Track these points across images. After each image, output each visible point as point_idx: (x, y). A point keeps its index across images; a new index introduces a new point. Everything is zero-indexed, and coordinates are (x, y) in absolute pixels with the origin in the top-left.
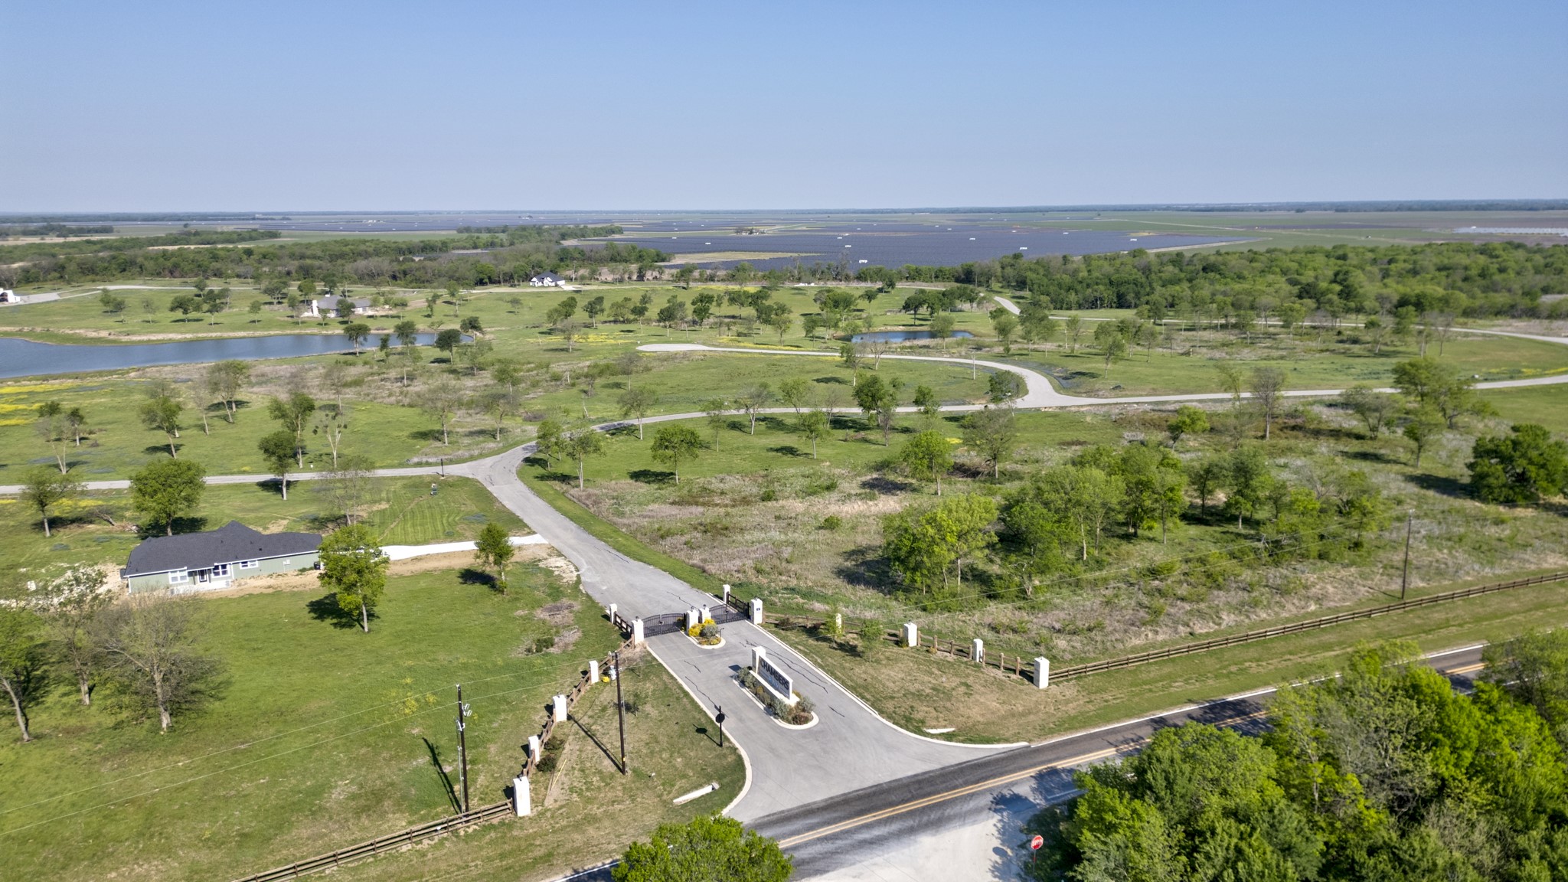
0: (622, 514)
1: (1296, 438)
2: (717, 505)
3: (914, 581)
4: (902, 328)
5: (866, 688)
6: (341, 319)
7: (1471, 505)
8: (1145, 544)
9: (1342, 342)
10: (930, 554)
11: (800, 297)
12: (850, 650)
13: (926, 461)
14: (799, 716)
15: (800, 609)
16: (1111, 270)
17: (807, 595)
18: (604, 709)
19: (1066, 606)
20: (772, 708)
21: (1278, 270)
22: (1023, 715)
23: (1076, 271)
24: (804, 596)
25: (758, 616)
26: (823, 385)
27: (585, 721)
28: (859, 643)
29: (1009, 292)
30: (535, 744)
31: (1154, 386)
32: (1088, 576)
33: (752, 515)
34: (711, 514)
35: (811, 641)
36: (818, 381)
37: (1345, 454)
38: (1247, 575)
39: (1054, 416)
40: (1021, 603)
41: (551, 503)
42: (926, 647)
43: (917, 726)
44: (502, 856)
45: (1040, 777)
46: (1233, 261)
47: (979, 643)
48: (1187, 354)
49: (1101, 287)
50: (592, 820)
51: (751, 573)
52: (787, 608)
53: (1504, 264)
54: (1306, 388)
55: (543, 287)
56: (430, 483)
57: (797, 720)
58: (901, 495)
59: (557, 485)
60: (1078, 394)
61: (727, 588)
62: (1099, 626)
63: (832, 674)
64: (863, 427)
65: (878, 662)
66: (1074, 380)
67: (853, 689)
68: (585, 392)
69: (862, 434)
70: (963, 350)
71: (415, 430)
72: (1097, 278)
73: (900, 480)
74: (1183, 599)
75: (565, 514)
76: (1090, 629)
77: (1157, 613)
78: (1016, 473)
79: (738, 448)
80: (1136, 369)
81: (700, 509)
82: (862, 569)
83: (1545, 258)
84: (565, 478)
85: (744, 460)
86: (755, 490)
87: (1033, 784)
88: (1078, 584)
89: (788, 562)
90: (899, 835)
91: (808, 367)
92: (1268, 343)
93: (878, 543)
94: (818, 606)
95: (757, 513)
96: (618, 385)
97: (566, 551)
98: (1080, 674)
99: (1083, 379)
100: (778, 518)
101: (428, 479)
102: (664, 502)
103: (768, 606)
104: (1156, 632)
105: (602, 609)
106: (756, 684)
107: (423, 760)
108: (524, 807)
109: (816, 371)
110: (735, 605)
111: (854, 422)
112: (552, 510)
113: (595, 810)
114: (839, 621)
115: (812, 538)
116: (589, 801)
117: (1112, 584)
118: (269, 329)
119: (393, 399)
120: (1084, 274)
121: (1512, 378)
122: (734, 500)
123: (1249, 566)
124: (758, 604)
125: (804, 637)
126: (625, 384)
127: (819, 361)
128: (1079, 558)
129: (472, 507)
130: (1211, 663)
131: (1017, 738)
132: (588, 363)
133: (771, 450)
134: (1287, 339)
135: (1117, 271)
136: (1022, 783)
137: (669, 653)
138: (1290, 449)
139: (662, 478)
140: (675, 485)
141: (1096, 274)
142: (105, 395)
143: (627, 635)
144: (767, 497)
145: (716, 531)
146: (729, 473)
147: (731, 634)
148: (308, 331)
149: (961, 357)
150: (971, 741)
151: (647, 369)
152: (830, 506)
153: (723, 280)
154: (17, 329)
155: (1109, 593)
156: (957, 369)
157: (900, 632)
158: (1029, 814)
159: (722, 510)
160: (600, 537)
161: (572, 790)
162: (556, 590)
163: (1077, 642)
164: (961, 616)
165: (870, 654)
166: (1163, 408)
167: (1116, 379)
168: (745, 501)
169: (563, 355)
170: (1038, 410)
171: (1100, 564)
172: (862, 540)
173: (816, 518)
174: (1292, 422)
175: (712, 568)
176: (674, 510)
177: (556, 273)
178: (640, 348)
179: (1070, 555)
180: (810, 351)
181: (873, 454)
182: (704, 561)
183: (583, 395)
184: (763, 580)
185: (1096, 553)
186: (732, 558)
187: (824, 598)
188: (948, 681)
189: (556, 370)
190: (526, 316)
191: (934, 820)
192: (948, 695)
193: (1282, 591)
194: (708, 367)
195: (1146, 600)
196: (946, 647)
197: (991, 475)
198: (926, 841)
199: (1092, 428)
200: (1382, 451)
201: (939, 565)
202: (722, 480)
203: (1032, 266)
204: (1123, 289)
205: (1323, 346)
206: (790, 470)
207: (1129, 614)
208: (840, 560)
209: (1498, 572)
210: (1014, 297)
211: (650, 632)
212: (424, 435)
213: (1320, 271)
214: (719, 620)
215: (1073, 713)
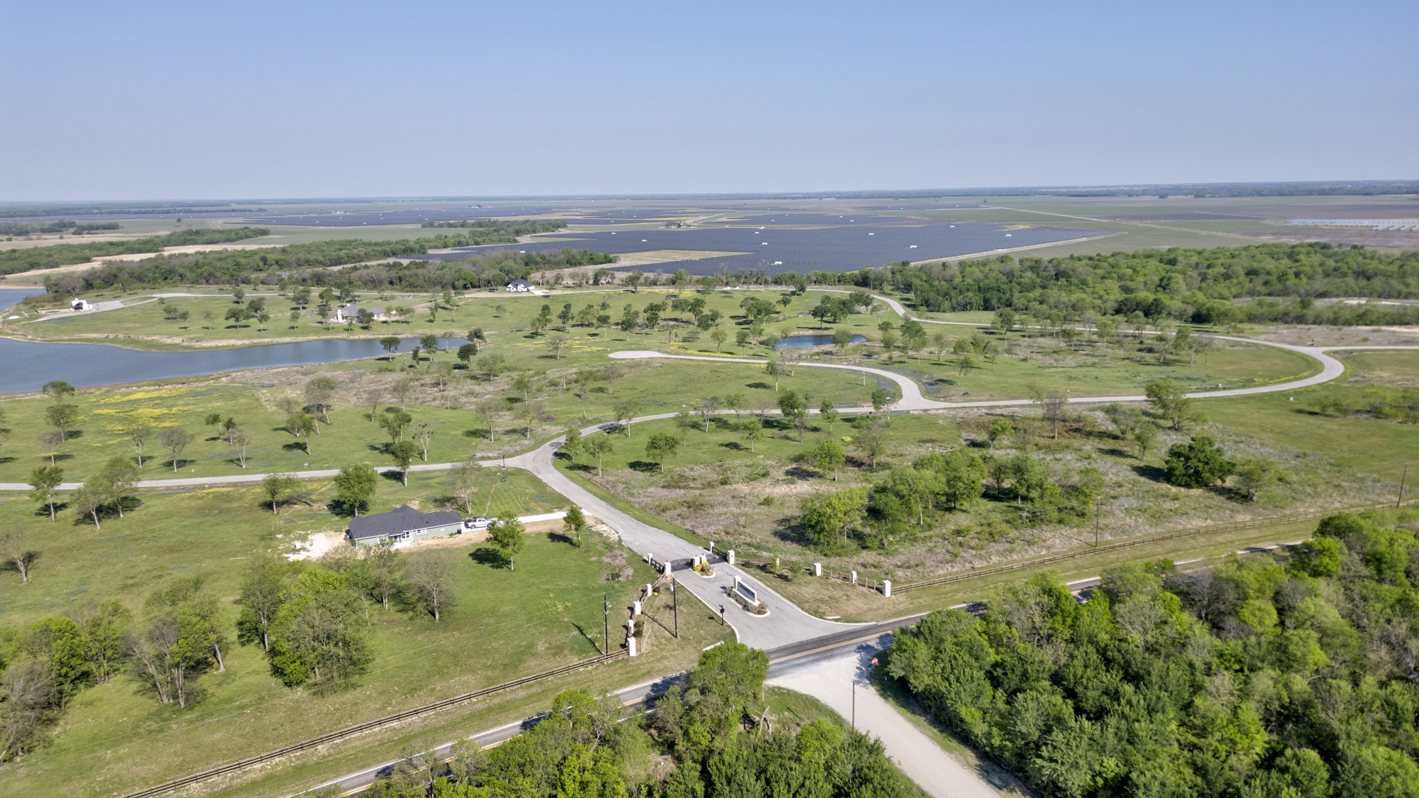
0: (632, 495)
1: (1075, 438)
2: (692, 488)
3: (819, 539)
4: (811, 332)
5: (794, 597)
6: (361, 325)
7: (1164, 487)
8: (960, 514)
9: (1140, 350)
10: (829, 524)
11: (727, 300)
12: (785, 578)
13: (827, 459)
14: (761, 610)
15: (755, 556)
16: (981, 276)
17: (758, 547)
18: (658, 609)
19: (907, 552)
20: (746, 607)
21: (1115, 275)
22: (876, 610)
23: (953, 277)
24: (756, 548)
25: (732, 560)
26: (753, 389)
27: (650, 614)
28: (790, 575)
29: (899, 294)
30: (631, 623)
31: (992, 393)
32: (922, 535)
33: (716, 495)
34: (690, 495)
35: (763, 574)
36: (749, 386)
37: (1101, 451)
38: (1013, 533)
39: (918, 418)
40: (881, 551)
41: (583, 486)
42: (826, 576)
43: (821, 616)
44: (627, 673)
45: (881, 638)
46: (1081, 267)
47: (855, 573)
48: (1025, 360)
49: (970, 294)
50: (666, 658)
51: (723, 534)
52: (747, 555)
53: (1301, 268)
54: (1099, 395)
55: (517, 292)
56: (496, 472)
57: (759, 613)
58: (812, 480)
59: (582, 473)
60: (937, 399)
61: (712, 544)
62: (922, 564)
63: (776, 590)
64: (785, 427)
65: (800, 584)
66: (937, 386)
67: (787, 598)
68: (579, 396)
69: (785, 432)
70: (857, 357)
71: (465, 429)
72: (969, 284)
73: (811, 469)
74: (972, 548)
75: (595, 494)
76: (917, 566)
77: (956, 556)
78: (887, 464)
79: (698, 444)
80: (982, 377)
81: (683, 491)
82: (789, 531)
83: (1337, 262)
84: (586, 468)
85: (704, 453)
86: (715, 477)
87: (877, 640)
88: (915, 540)
89: (744, 527)
90: (812, 662)
91: (741, 374)
92: (1088, 350)
93: (797, 514)
94: (765, 554)
95: (719, 494)
96: (601, 390)
97: (605, 520)
98: (907, 590)
99: (944, 385)
100: (733, 497)
101: (494, 470)
102: (657, 486)
103: (737, 554)
104: (953, 567)
105: (641, 556)
106: (736, 595)
107: (576, 632)
108: (633, 652)
109: (748, 377)
110: (718, 554)
111: (778, 422)
112: (585, 492)
113: (665, 653)
114: (778, 562)
115: (756, 511)
116: (662, 650)
117: (934, 539)
118: (307, 334)
119: (437, 402)
120: (958, 280)
121: (1244, 387)
122: (703, 484)
123: (1016, 528)
124: (732, 553)
125: (759, 571)
126: (606, 389)
127: (749, 368)
128: (919, 524)
129: (532, 490)
130: (980, 583)
131: (872, 620)
132: (574, 370)
133: (722, 445)
134: (1102, 347)
135: (986, 277)
136: (872, 640)
137: (687, 580)
138: (1067, 447)
139: (650, 467)
140: (661, 473)
141: (969, 280)
142: (217, 399)
143: (662, 571)
144: (724, 483)
145: (696, 507)
146: (696, 464)
147: (718, 569)
148: (339, 336)
149: (855, 364)
150: (848, 622)
151: (621, 376)
152: (766, 489)
153: (664, 284)
154: (104, 335)
155: (932, 544)
156: (853, 376)
157: (812, 568)
158: (874, 653)
159: (697, 492)
160: (624, 511)
161: (653, 645)
162: (609, 546)
163: (909, 572)
164: (846, 559)
165: (795, 580)
166: (993, 412)
167: (966, 386)
168: (710, 485)
169: (552, 361)
170: (908, 412)
171: (930, 527)
172: (788, 513)
173: (757, 497)
174: (1076, 425)
175: (699, 531)
176: (665, 492)
177: (526, 279)
178: (612, 355)
179: (913, 522)
180: (741, 359)
181: (793, 449)
182: (692, 526)
183: (578, 399)
184: (731, 539)
185: (929, 520)
186: (709, 525)
187: (769, 550)
188: (837, 593)
189: (551, 376)
190: (509, 320)
191: (829, 655)
192: (837, 600)
193: (1030, 543)
194: (665, 374)
195: (950, 547)
196: (837, 576)
197: (871, 466)
198: (825, 664)
199: (943, 428)
200: (1125, 449)
201: (833, 530)
202: (692, 469)
203: (917, 273)
204: (988, 295)
205: (1126, 355)
206: (736, 461)
207: (940, 557)
208: (775, 526)
209: (1159, 530)
210: (902, 299)
211: (674, 569)
212: (474, 433)
213: (1149, 277)
214: (712, 561)
215: (902, 609)
